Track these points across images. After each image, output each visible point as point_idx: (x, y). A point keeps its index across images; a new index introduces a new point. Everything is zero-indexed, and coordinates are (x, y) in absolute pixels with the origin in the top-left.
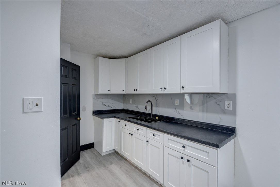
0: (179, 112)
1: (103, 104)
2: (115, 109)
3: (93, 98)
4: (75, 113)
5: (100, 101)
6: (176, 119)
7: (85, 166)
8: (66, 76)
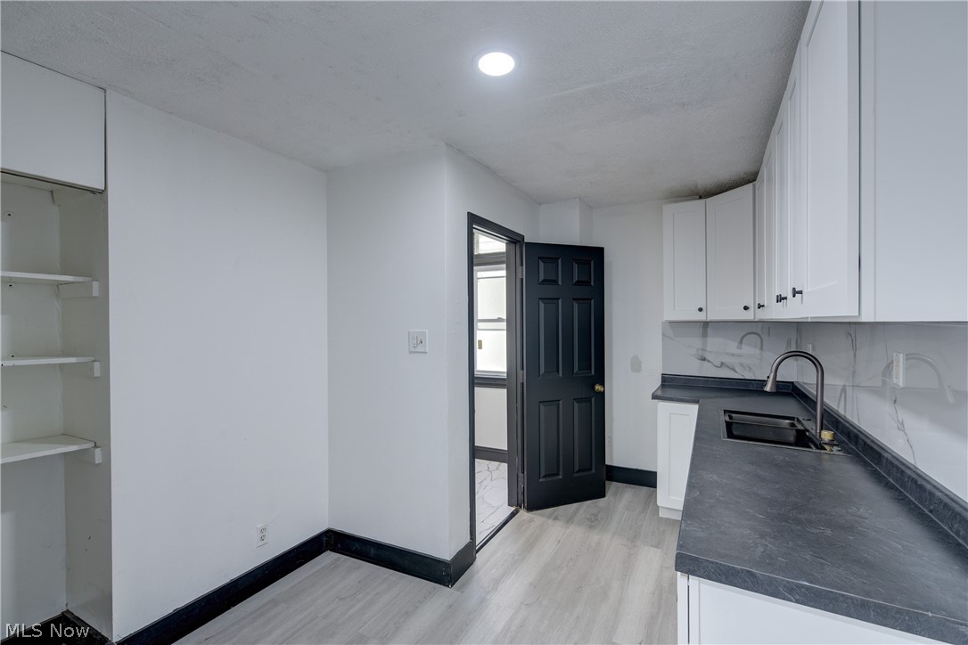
1: (697, 354)
2: (753, 377)
3: (663, 335)
4: (588, 371)
5: (688, 345)
7: (596, 516)
8: (555, 282)
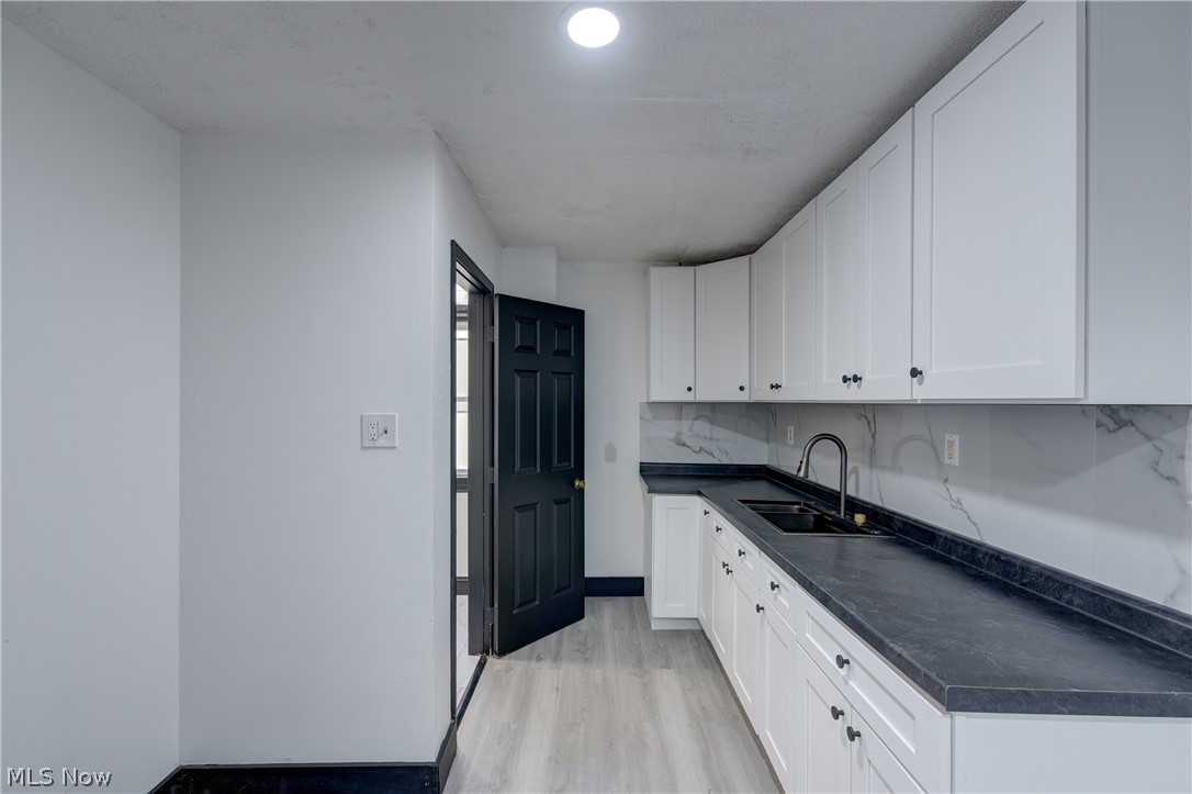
0: (959, 502)
1: (677, 438)
2: (729, 462)
3: (641, 417)
4: (567, 464)
5: (667, 428)
6: (943, 534)
7: (585, 644)
8: (532, 350)
